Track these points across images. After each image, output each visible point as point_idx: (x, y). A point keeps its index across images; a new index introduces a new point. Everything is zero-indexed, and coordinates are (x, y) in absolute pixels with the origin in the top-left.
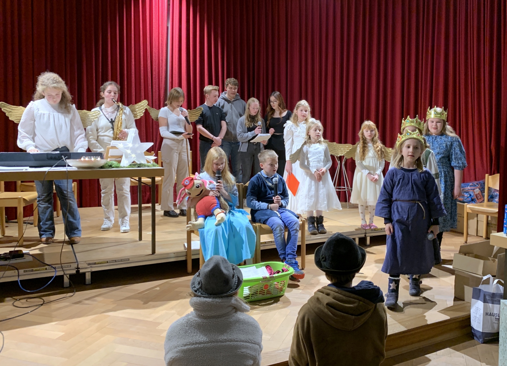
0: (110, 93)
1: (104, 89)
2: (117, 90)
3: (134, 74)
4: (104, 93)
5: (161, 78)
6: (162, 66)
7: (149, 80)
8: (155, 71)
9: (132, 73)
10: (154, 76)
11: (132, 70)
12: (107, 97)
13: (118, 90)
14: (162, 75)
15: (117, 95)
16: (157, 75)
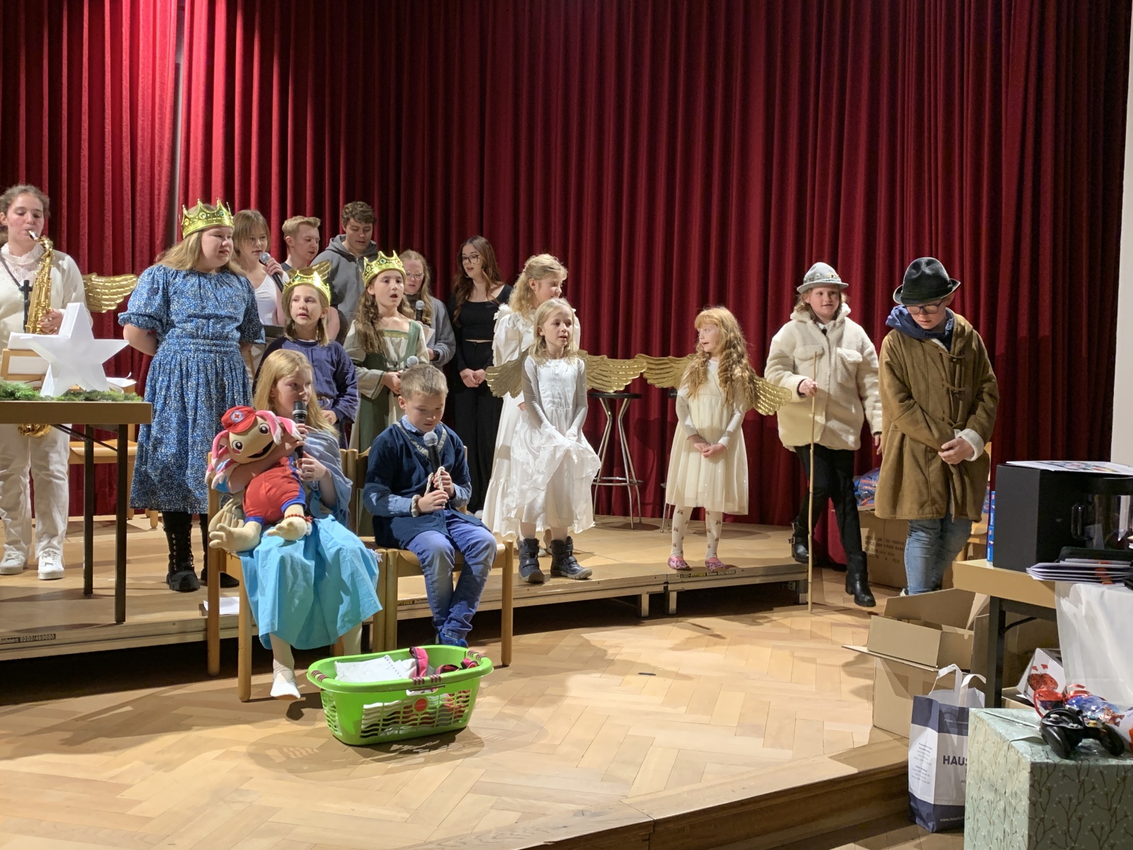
0: (22, 215)
1: (8, 206)
2: (42, 209)
4: (6, 214)
5: (156, 192)
6: (160, 162)
7: (125, 197)
8: (142, 174)
9: (82, 179)
10: (139, 187)
11: (82, 171)
12: (16, 224)
13: (44, 209)
14: (160, 185)
15: (42, 220)
16: (147, 184)
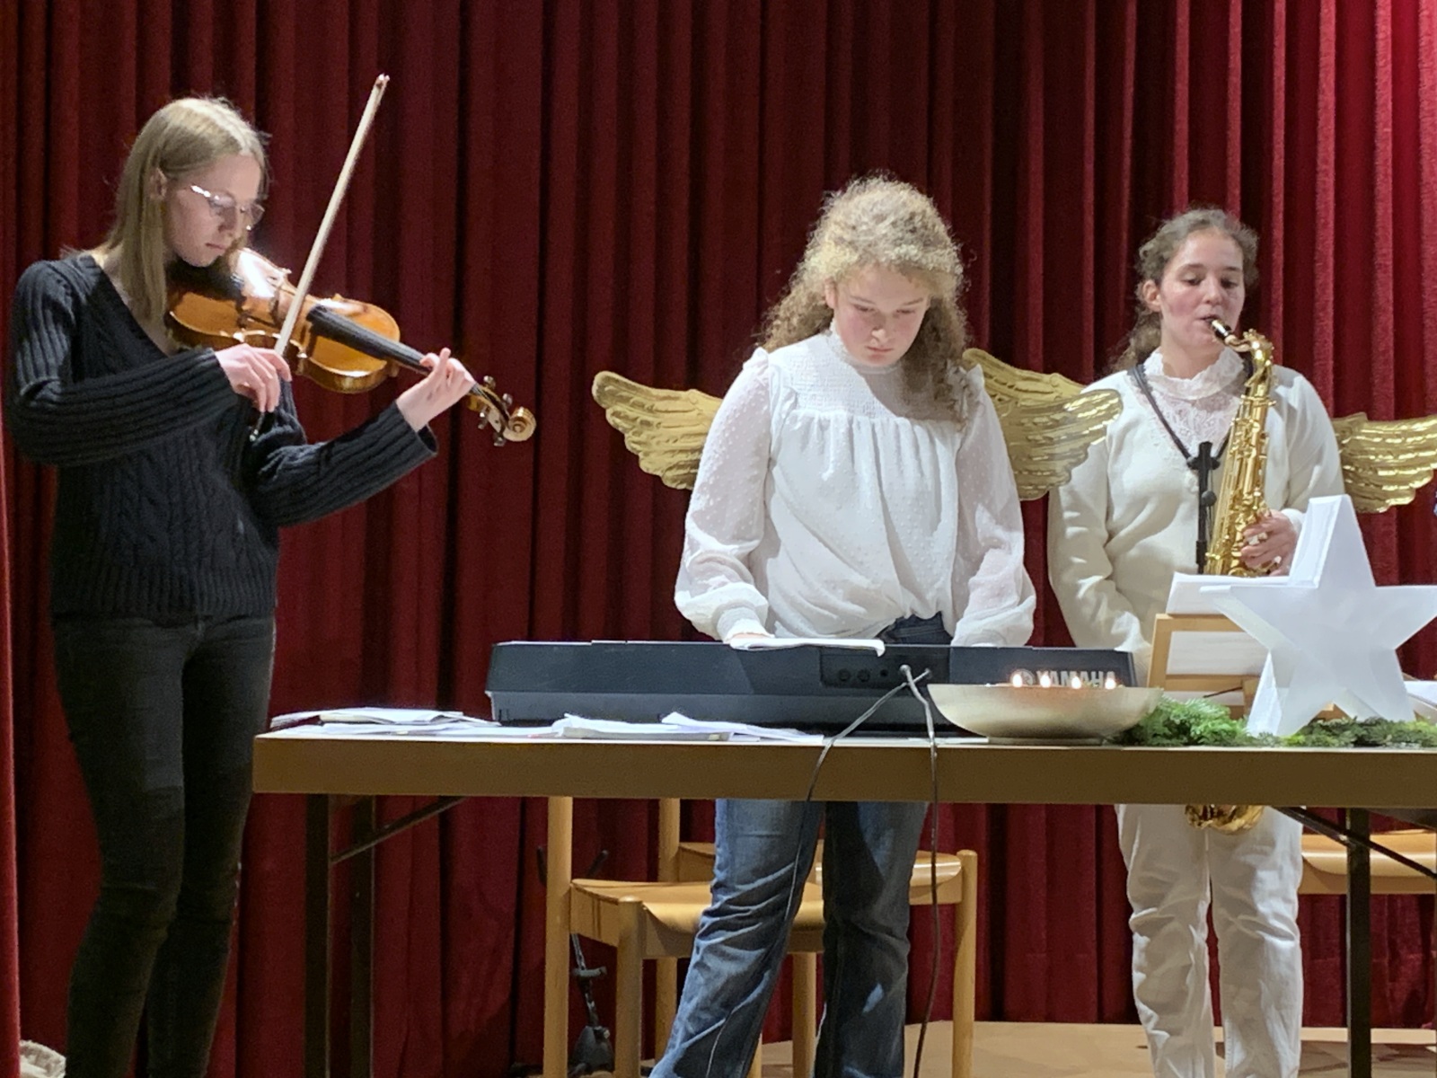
0: (1194, 283)
1: (1163, 262)
2: (1240, 265)
3: (1331, 168)
4: (1158, 283)
9: (1321, 166)
11: (1320, 148)
12: (1180, 308)
13: (1246, 263)
15: (1240, 292)
